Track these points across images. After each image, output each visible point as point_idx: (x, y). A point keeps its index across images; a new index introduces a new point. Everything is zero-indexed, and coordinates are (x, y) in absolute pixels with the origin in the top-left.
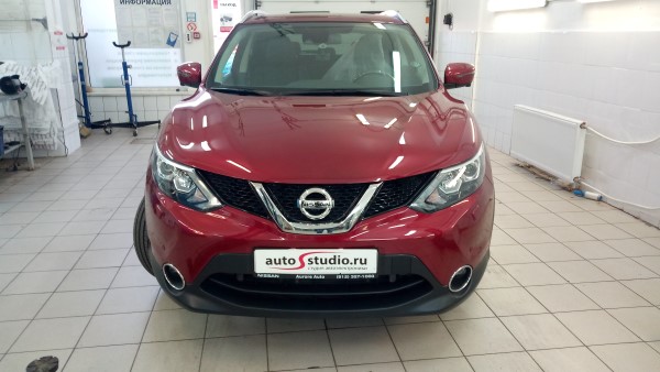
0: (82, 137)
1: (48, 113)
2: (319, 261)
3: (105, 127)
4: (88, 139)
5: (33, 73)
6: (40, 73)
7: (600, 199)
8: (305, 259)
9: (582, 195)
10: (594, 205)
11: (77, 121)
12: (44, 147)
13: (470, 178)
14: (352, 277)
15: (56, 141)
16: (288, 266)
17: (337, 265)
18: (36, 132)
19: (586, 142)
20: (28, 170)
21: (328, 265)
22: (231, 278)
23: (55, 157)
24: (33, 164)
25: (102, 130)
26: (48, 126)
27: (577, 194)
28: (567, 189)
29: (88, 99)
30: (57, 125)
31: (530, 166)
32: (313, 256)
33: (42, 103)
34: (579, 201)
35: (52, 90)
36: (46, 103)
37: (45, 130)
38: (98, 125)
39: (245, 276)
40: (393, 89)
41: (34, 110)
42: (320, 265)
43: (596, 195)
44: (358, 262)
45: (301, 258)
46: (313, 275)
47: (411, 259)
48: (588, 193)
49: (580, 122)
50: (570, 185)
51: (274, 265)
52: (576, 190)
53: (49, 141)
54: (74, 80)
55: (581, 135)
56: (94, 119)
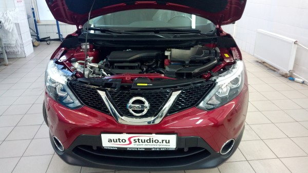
0: (34, 46)
1: (14, 36)
2: (140, 141)
3: (47, 41)
4: (38, 47)
5: (5, 15)
6: (9, 15)
7: (303, 83)
8: (132, 140)
9: (293, 80)
10: (300, 86)
11: (30, 39)
12: (14, 53)
13: (235, 86)
14: (162, 149)
15: (19, 49)
16: (122, 143)
17: (151, 143)
18: (9, 46)
19: (297, 51)
20: (5, 65)
21: (146, 143)
22: (90, 148)
23: (20, 58)
24: (7, 62)
25: (45, 43)
26: (14, 42)
27: (290, 79)
28: (284, 76)
29: (38, 27)
30: (19, 42)
31: (264, 62)
32: (137, 138)
33: (10, 31)
34: (291, 84)
35: (15, 24)
36: (12, 30)
37: (13, 44)
38: (43, 40)
39: (97, 147)
40: (191, 27)
41: (7, 34)
42: (141, 143)
43: (301, 80)
44: (164, 142)
45: (129, 139)
46: (137, 148)
47: (198, 139)
48: (296, 79)
49: (295, 40)
50: (286, 74)
51: (113, 142)
52: (290, 77)
53: (16, 50)
54: (29, 18)
55: (294, 47)
56: (41, 37)
